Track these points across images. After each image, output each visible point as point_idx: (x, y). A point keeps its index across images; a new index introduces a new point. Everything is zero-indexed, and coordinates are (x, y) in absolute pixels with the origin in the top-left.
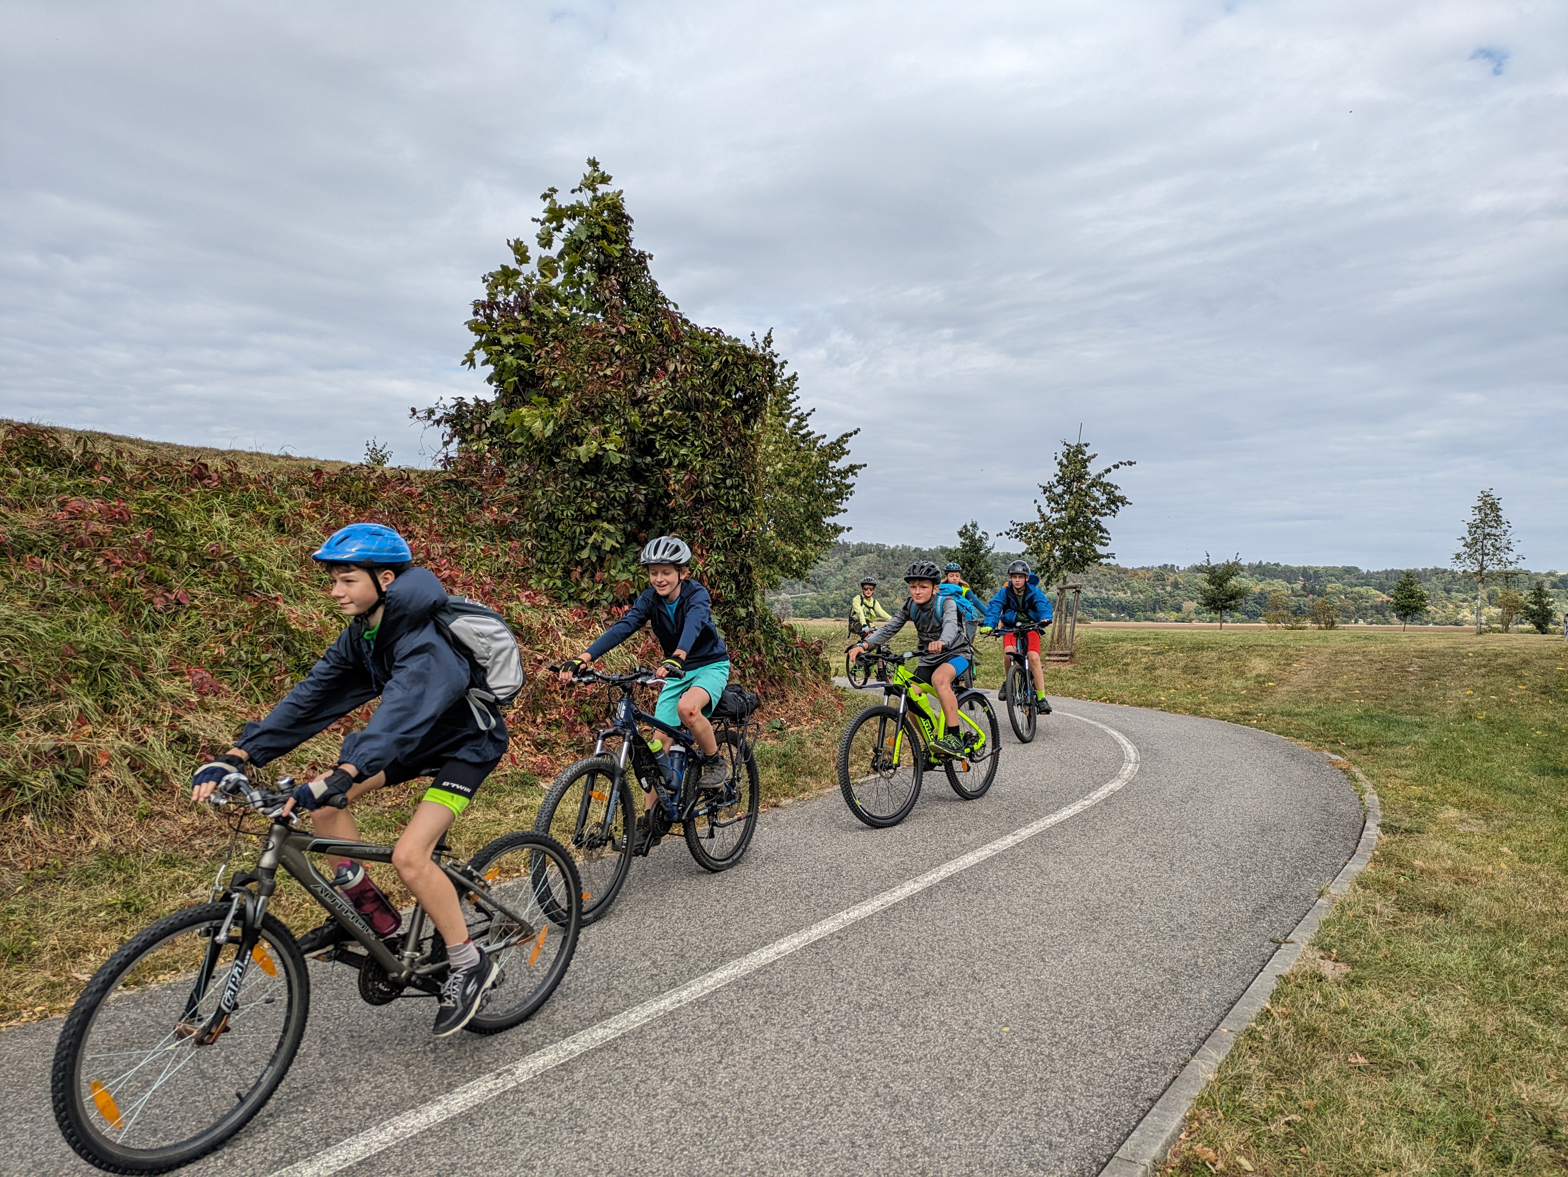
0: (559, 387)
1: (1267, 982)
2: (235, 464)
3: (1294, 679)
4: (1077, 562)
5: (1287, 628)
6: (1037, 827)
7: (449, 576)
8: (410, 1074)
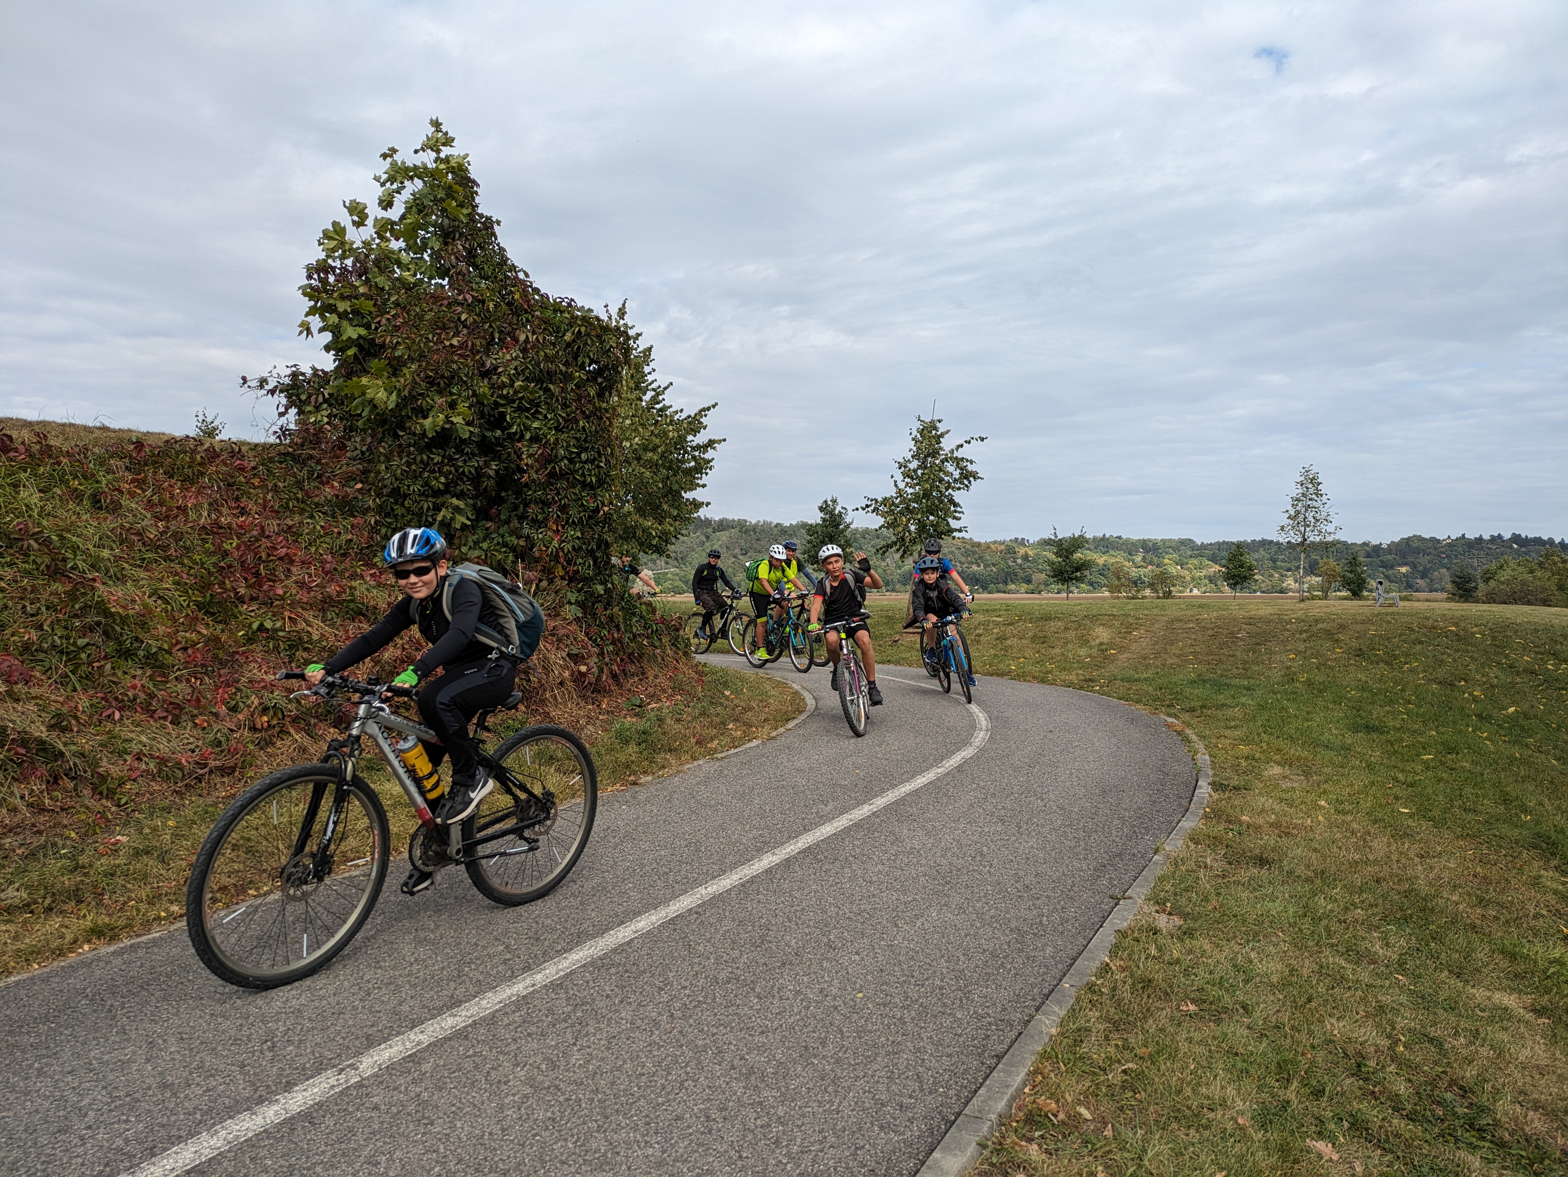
0: (402, 356)
1: (1106, 937)
2: (45, 436)
3: (1134, 647)
5: (1128, 598)
6: (891, 796)
7: (287, 554)
8: (245, 1074)
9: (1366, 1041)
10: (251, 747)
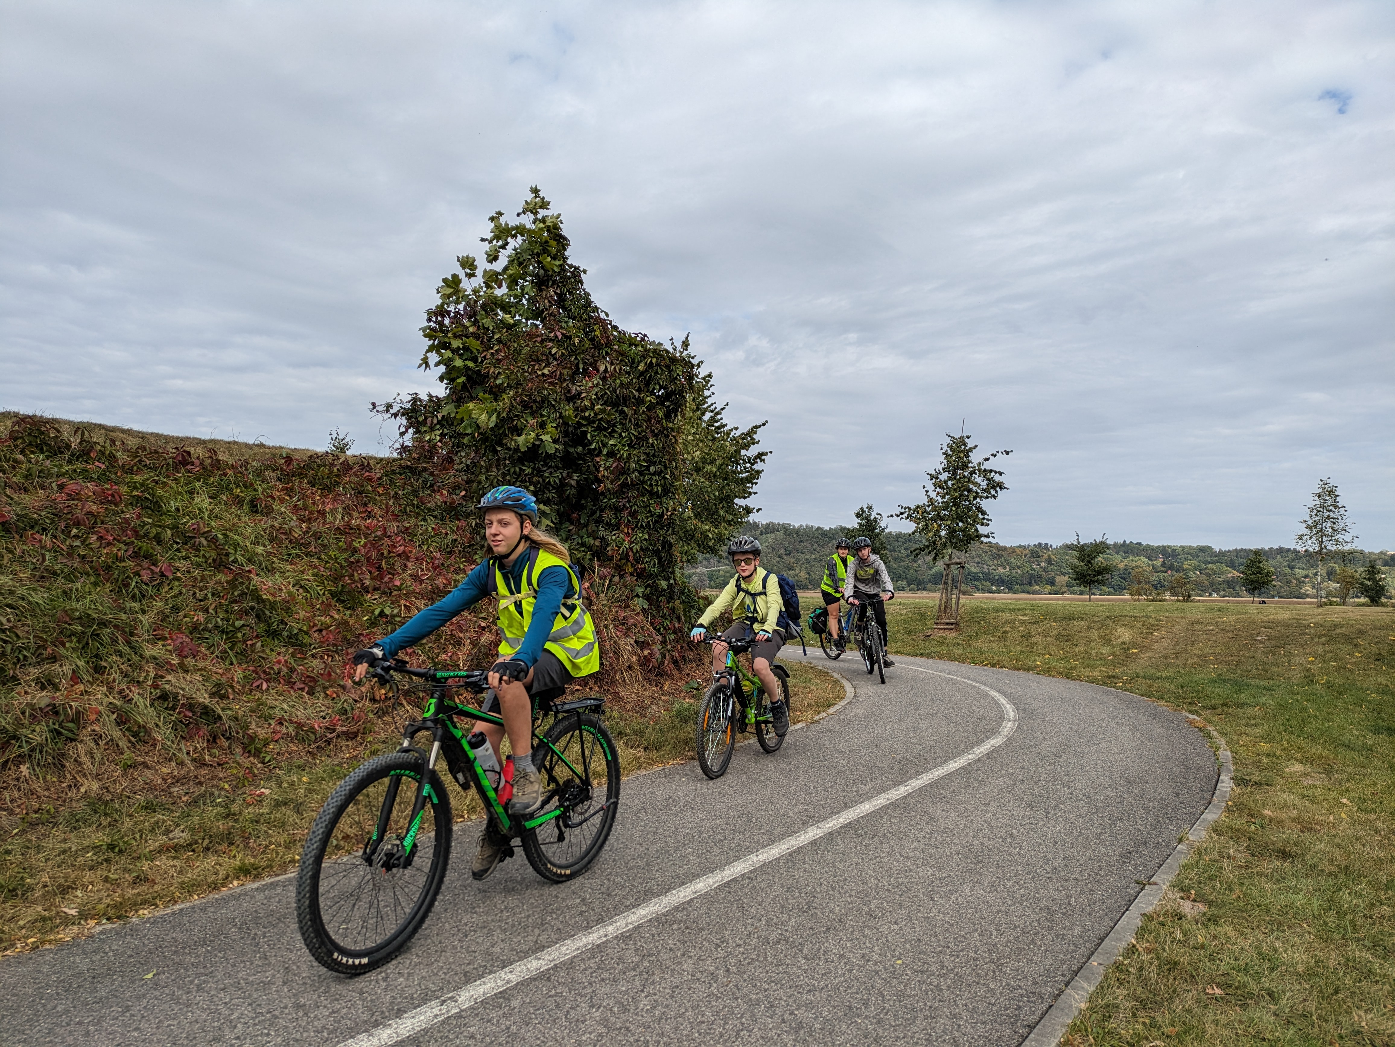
0: (502, 384)
1: (1132, 919)
2: (215, 452)
3: (1155, 646)
4: (961, 541)
5: (1148, 600)
6: (926, 779)
7: (404, 552)
10: (371, 715)
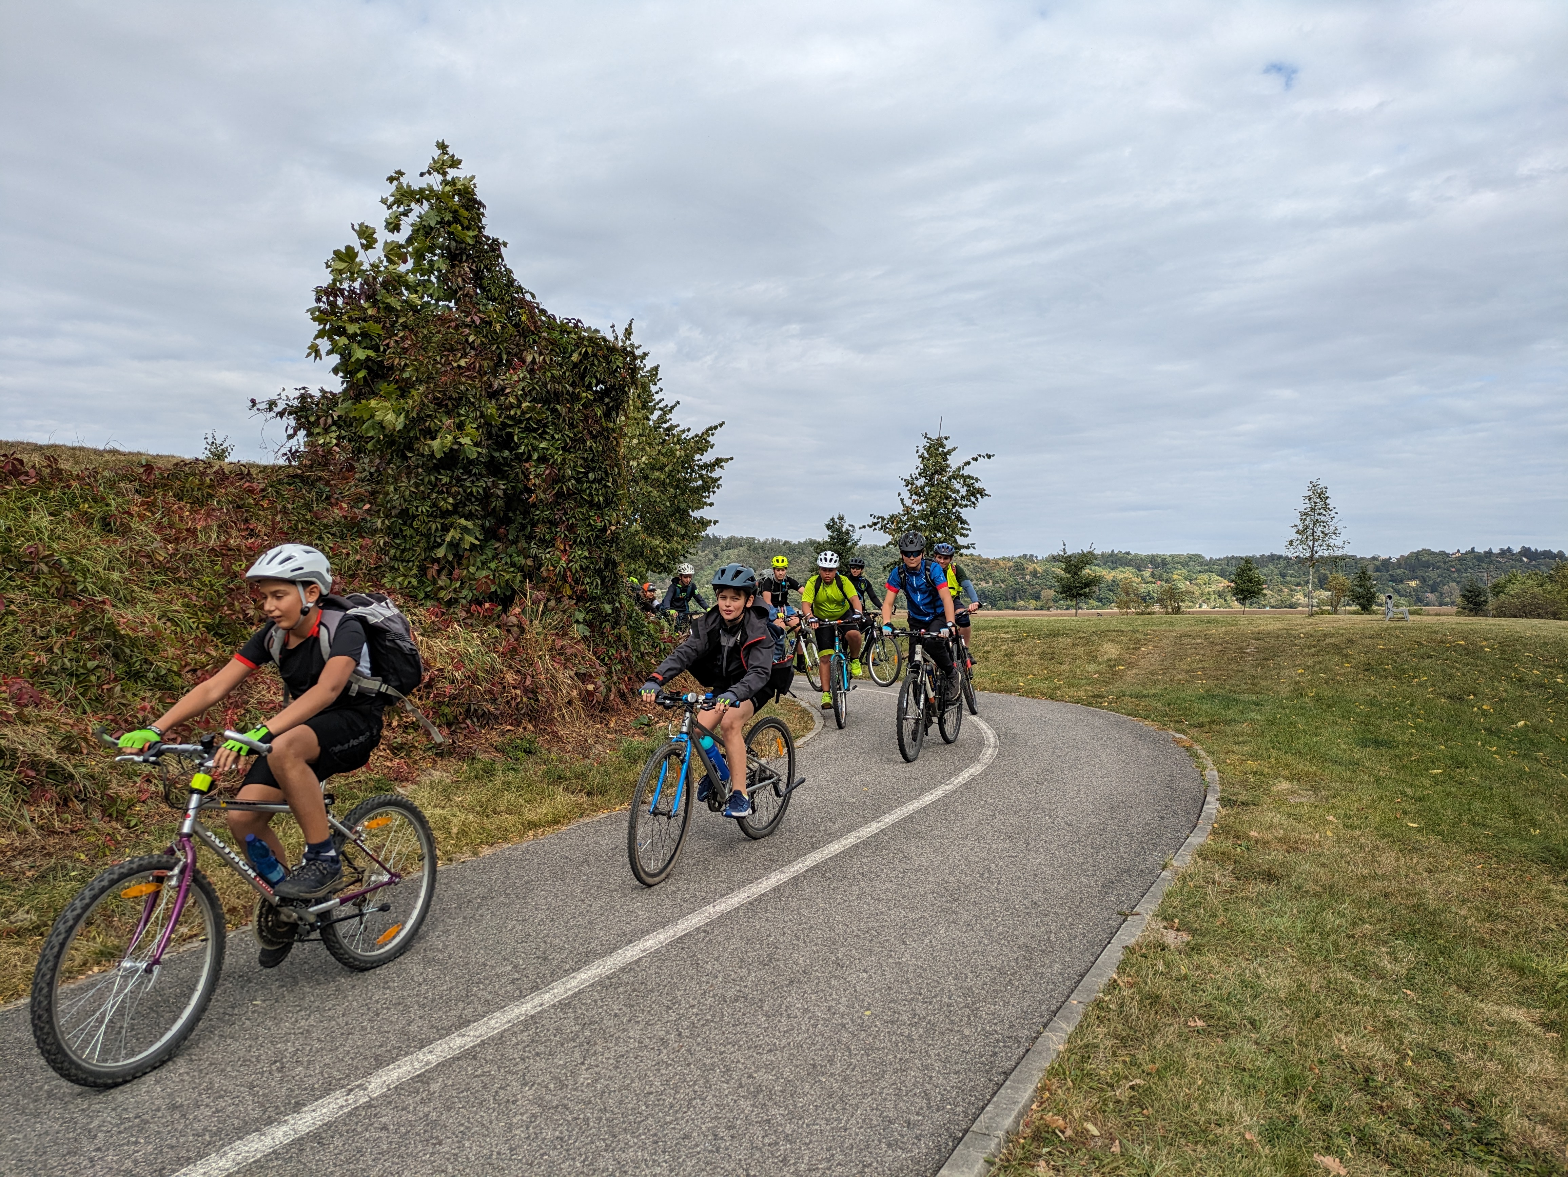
0: (410, 378)
1: (1114, 953)
2: (55, 459)
3: (1142, 662)
5: (1137, 613)
6: (900, 813)
8: (254, 1095)
9: (1374, 1056)
